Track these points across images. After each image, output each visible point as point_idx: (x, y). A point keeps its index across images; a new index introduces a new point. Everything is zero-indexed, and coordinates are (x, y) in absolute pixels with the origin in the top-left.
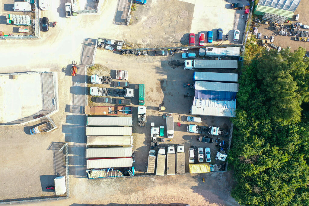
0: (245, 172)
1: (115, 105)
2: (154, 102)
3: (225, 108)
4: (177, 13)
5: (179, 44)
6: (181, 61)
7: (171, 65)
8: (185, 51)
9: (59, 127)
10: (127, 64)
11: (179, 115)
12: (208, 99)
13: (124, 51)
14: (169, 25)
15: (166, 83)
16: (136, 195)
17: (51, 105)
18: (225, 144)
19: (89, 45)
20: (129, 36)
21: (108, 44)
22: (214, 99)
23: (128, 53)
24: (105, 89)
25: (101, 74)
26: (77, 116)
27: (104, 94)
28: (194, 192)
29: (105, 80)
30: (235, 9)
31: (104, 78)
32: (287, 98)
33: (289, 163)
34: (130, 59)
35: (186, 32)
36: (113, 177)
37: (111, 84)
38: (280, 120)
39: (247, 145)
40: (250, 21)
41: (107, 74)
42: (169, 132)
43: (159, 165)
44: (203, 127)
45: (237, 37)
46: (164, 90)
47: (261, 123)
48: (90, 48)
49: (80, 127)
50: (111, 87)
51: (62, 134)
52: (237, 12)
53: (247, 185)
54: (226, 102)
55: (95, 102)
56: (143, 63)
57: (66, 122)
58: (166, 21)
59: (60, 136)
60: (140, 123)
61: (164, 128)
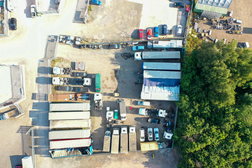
0: (188, 149)
1: (75, 92)
2: (109, 89)
3: (170, 93)
4: (128, 12)
5: (130, 38)
6: (132, 53)
7: (123, 57)
8: (135, 45)
9: (27, 113)
10: (85, 56)
11: (131, 100)
12: (155, 86)
13: (82, 46)
14: (121, 22)
15: (120, 72)
17: (19, 94)
18: (171, 124)
19: (52, 41)
20: (87, 33)
21: (68, 40)
22: (160, 86)
23: (86, 47)
24: (66, 79)
25: (62, 66)
26: (42, 103)
27: (65, 84)
28: (145, 167)
29: (66, 71)
30: (178, 8)
31: (65, 69)
32: (223, 83)
33: (226, 140)
34: (88, 53)
35: (135, 28)
36: (73, 156)
37: (71, 74)
38: (217, 103)
39: (189, 126)
40: (191, 18)
41: (68, 65)
42: (122, 115)
43: (113, 144)
44: (152, 110)
45: (180, 31)
46: (117, 79)
47: (201, 106)
48: (53, 43)
49: (45, 112)
50: (72, 77)
51: (29, 119)
52: (179, 10)
53: (190, 160)
54: (171, 88)
55: (58, 90)
56: (99, 56)
57: (33, 109)
58: (119, 19)
59: (27, 121)
60: (97, 107)
61: (117, 111)
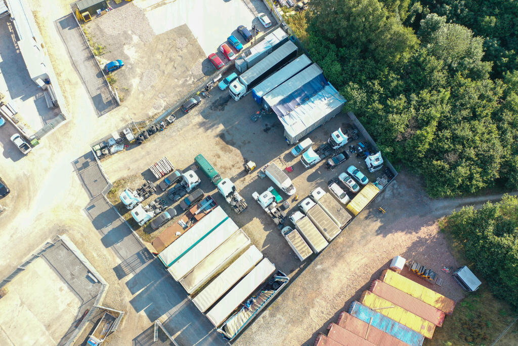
0: (418, 147)
1: (184, 213)
2: (233, 168)
3: (325, 100)
4: (173, 47)
5: (204, 78)
6: (224, 95)
7: (216, 109)
8: (220, 80)
9: (128, 309)
10: (158, 150)
11: (279, 159)
12: (296, 107)
13: (141, 136)
14: (174, 66)
15: (229, 134)
16: (316, 309)
17: (91, 287)
18: (365, 145)
19: (86, 165)
20: (133, 115)
21: (111, 146)
22: (304, 101)
23: (148, 136)
24: (154, 203)
25: (131, 189)
26: (141, 271)
28: (385, 236)
29: (142, 191)
31: (140, 190)
34: (157, 142)
35: (201, 60)
36: (262, 306)
37: (155, 190)
39: (390, 117)
41: (140, 182)
42: (285, 184)
43: (309, 236)
44: (321, 148)
45: (267, 20)
46: (233, 144)
48: (89, 168)
49: (158, 282)
50: (160, 194)
51: (140, 316)
53: (435, 162)
54: (320, 93)
55: (153, 230)
56: (178, 133)
57: (133, 294)
58: (166, 65)
59: (139, 321)
60: (237, 207)
61: (273, 188)
